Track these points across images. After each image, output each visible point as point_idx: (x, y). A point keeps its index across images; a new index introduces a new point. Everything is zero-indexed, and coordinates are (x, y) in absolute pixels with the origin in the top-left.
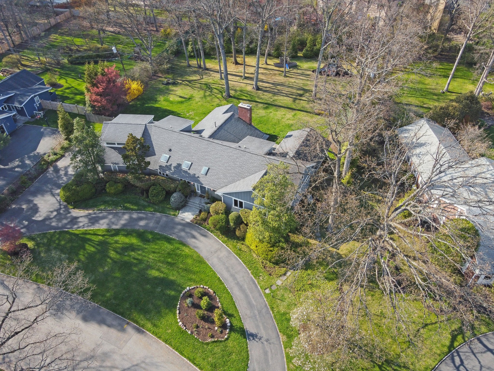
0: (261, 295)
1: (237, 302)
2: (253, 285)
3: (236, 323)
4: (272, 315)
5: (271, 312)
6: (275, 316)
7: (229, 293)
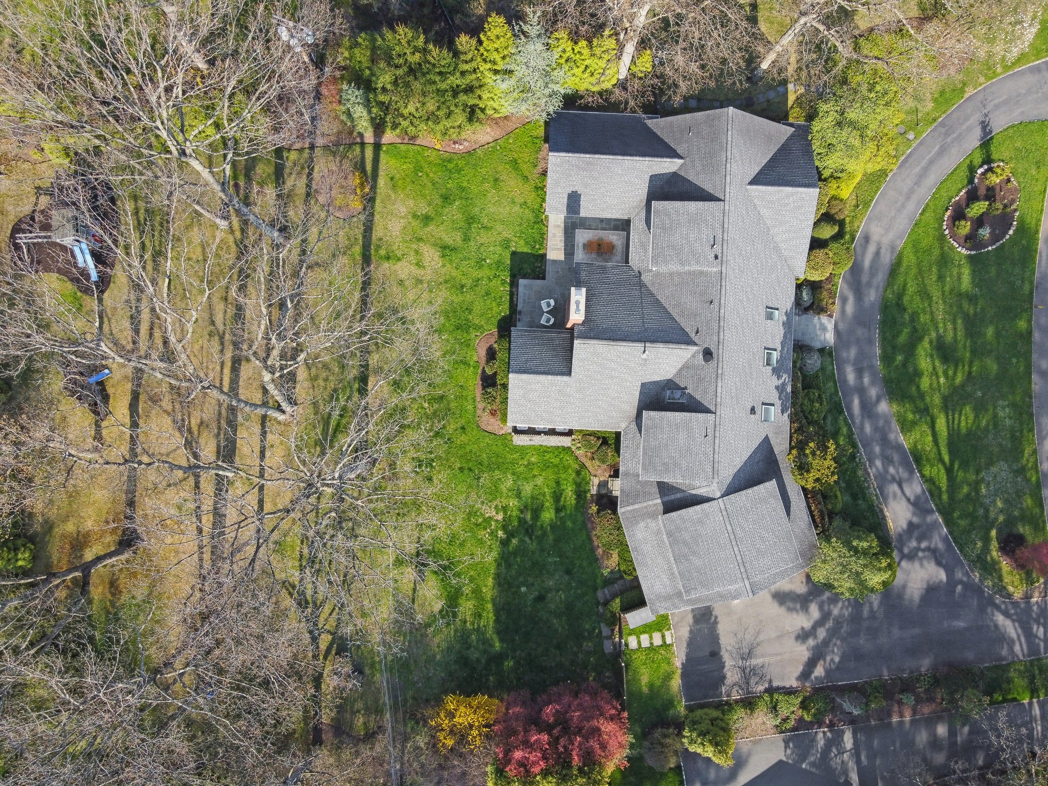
0: (921, 144)
1: (945, 172)
2: (911, 161)
3: (978, 160)
4: (944, 116)
5: (940, 120)
6: (944, 113)
7: (938, 189)
